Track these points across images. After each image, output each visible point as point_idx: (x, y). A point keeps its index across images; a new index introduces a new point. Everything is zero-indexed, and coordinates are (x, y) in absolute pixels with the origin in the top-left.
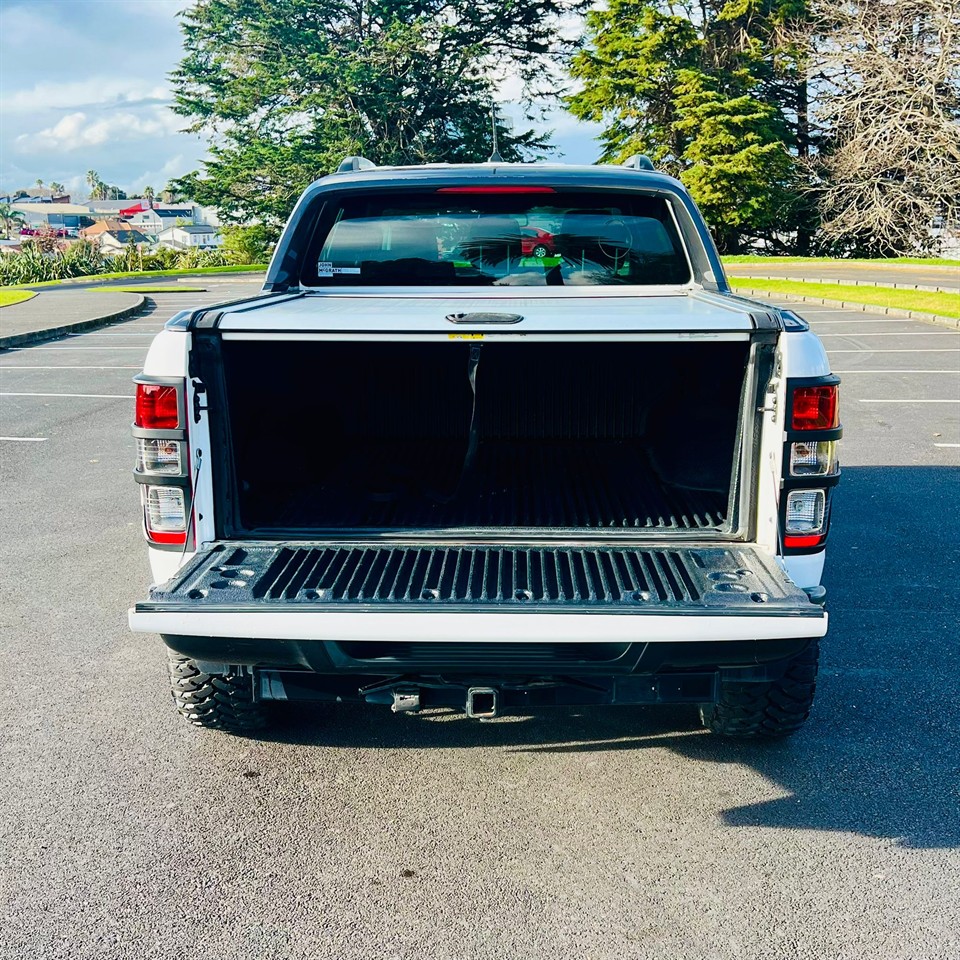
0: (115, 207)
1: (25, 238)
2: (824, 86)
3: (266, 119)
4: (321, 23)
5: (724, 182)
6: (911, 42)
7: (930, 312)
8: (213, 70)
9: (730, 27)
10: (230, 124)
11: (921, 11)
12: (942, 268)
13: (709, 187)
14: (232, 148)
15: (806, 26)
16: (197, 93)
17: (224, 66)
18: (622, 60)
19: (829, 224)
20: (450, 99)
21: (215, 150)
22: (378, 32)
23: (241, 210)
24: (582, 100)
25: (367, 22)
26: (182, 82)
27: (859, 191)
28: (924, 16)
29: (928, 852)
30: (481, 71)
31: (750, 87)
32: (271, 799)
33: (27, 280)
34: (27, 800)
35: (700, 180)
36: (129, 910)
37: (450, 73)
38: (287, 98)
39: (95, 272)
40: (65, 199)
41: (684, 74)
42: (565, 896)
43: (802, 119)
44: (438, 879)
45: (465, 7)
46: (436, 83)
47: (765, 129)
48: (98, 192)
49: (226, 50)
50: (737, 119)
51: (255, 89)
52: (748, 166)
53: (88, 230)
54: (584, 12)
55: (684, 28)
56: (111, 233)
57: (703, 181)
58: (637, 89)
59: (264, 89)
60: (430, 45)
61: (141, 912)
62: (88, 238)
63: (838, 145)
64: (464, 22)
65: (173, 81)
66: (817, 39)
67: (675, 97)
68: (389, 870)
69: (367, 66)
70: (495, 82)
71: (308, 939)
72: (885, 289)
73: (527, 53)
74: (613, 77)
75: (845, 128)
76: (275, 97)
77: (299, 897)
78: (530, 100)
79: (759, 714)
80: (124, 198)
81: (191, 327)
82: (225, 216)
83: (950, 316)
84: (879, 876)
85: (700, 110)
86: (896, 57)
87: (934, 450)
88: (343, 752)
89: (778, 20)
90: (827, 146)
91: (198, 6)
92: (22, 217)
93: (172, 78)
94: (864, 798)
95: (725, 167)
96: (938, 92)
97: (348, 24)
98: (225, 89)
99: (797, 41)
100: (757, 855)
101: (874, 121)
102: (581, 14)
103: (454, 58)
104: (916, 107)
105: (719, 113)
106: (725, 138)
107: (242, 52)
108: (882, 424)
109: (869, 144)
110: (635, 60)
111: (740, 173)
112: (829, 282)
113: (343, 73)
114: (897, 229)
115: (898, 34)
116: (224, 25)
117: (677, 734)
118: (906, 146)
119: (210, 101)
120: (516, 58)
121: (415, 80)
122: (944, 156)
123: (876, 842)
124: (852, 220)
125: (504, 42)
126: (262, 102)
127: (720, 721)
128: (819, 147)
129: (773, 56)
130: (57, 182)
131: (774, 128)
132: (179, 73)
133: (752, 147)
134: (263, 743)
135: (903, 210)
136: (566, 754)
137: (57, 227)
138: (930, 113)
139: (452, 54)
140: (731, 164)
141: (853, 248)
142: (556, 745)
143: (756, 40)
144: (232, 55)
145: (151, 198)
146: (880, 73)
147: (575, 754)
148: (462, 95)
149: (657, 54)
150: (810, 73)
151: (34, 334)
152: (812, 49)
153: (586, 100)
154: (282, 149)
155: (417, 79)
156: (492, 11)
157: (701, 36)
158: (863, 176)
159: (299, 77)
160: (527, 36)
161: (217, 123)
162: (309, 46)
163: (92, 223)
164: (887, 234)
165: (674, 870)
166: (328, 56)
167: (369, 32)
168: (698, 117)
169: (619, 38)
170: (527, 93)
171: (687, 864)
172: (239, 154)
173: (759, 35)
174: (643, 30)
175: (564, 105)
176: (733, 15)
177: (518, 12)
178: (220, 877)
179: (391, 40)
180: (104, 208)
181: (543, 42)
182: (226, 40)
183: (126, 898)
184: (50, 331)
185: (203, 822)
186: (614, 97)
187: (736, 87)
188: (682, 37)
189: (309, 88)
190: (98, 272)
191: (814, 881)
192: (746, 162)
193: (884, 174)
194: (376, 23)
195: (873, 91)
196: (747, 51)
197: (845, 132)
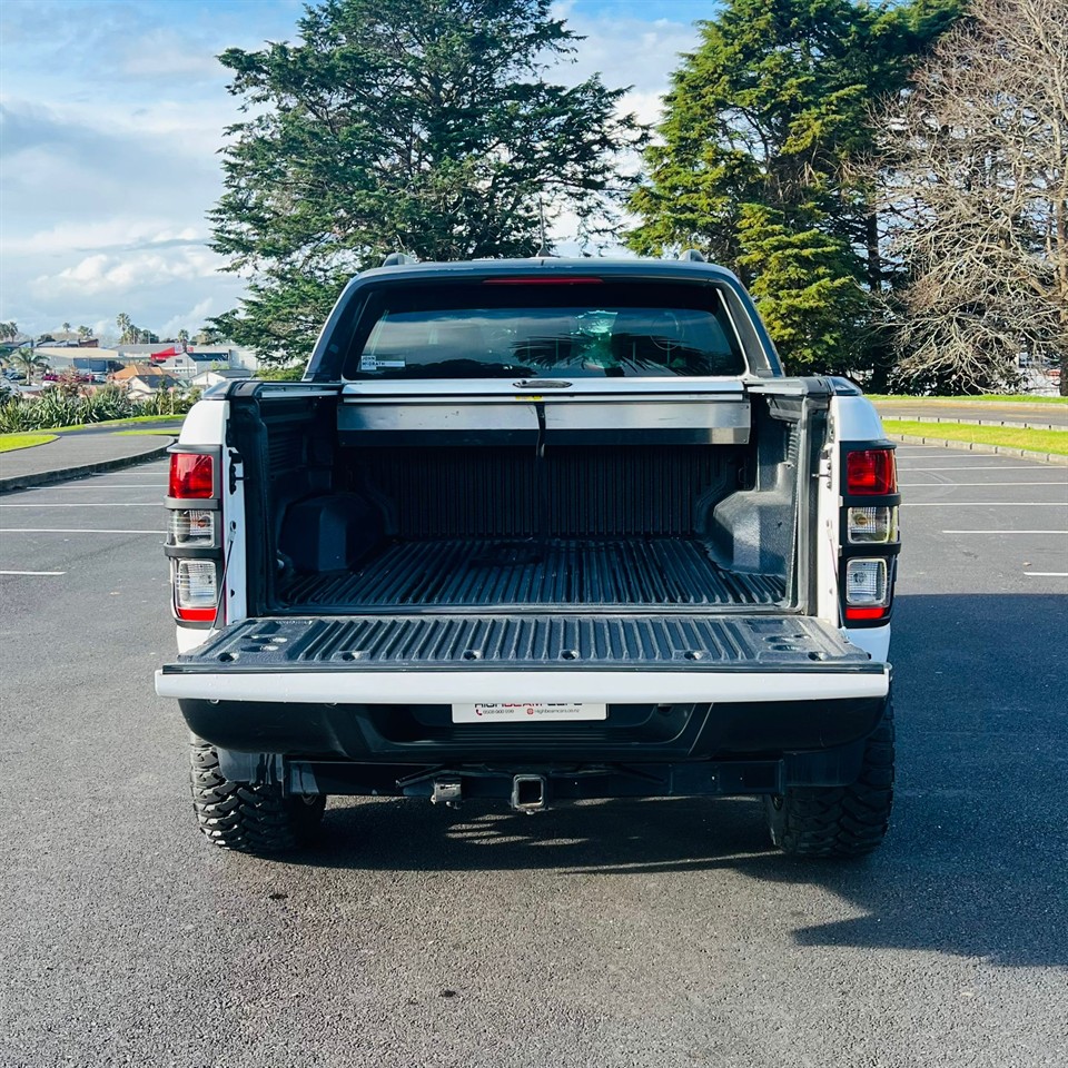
0: (147, 351)
1: (46, 384)
2: (895, 220)
3: (310, 257)
4: (369, 161)
5: (795, 318)
6: (984, 175)
7: (1017, 447)
8: (255, 208)
9: (793, 161)
10: (272, 262)
11: (992, 144)
12: (1030, 405)
13: (779, 323)
14: (273, 286)
15: (873, 159)
16: (238, 231)
17: (266, 204)
18: (681, 195)
19: (906, 360)
20: (502, 236)
21: (255, 288)
22: (428, 169)
23: (281, 350)
24: (640, 236)
25: (417, 159)
26: (222, 220)
27: (937, 326)
28: (996, 149)
29: (1021, 971)
30: (535, 208)
31: (817, 222)
32: (299, 920)
33: (48, 424)
34: (33, 923)
35: (769, 315)
36: (141, 1031)
37: (503, 211)
38: (333, 235)
39: (122, 416)
40: (93, 343)
41: (746, 208)
42: (621, 1016)
43: (873, 253)
44: (481, 999)
45: (518, 144)
46: (488, 221)
47: (836, 263)
48: (128, 336)
49: (269, 187)
50: (807, 252)
51: (299, 226)
52: (819, 300)
53: (117, 374)
54: (642, 148)
55: (746, 163)
56: (141, 377)
57: (773, 316)
58: (700, 223)
59: (308, 226)
60: (482, 182)
61: (154, 1032)
62: (116, 383)
63: (912, 279)
64: (517, 159)
65: (212, 219)
66: (886, 173)
67: (739, 231)
68: (429, 990)
69: (416, 203)
70: (549, 219)
71: (338, 1059)
72: (969, 427)
73: (582, 189)
74: (672, 211)
75: (919, 262)
76: (320, 234)
77: (328, 1017)
78: (586, 237)
79: (834, 825)
80: (157, 342)
81: (229, 397)
82: (264, 356)
83: (1039, 450)
84: (967, 994)
85: (766, 243)
86: (969, 189)
87: (1025, 579)
88: (379, 874)
89: (844, 154)
90: (899, 281)
91: (241, 143)
92: (45, 362)
93: (212, 216)
94: (951, 916)
95: (796, 302)
96: (1016, 225)
97: (397, 161)
98: (267, 226)
99: (864, 174)
100: (833, 974)
101: (948, 254)
102: (639, 151)
103: (506, 196)
104: (992, 240)
105: (787, 247)
106: (793, 272)
107: (285, 189)
108: (968, 554)
109: (945, 278)
110: (696, 195)
111: (811, 307)
112: (908, 419)
113: (392, 210)
114: (979, 366)
115: (970, 167)
116: (268, 163)
117: (747, 855)
118: (984, 280)
119: (252, 238)
120: (570, 194)
121: (466, 218)
122: (1025, 289)
123: (964, 961)
124: (931, 356)
125: (559, 179)
126: (306, 239)
127: (791, 837)
128: (892, 281)
129: (839, 190)
130: (86, 326)
131: (844, 262)
132: (219, 211)
133: (822, 282)
134: (291, 866)
135: (985, 345)
136: (624, 875)
137: (83, 372)
138: (1008, 246)
139: (505, 192)
140: (801, 299)
141: (933, 386)
142: (612, 867)
143: (821, 174)
144: (275, 192)
145: (185, 342)
146: (953, 206)
147: (634, 876)
148: (515, 233)
149: (719, 188)
150: (880, 207)
151: (55, 473)
152: (881, 183)
153: (644, 235)
154: (327, 286)
155: (469, 216)
156: (546, 149)
157: (763, 171)
158: (940, 310)
159: (345, 215)
160: (583, 173)
161: (259, 261)
162: (356, 184)
163: (121, 367)
164: (969, 371)
165: (742, 989)
166: (376, 193)
167: (419, 169)
168: (764, 251)
169: (678, 173)
170: (583, 230)
171: (756, 983)
172: (280, 293)
173: (824, 168)
174: (703, 166)
175: (621, 241)
176: (797, 148)
177: (573, 150)
178: (242, 998)
179: (441, 177)
180: (134, 353)
181: (599, 178)
182: (269, 177)
183: (138, 1018)
184: (72, 470)
185: (224, 943)
186: (675, 232)
187: (802, 222)
188: (744, 171)
189: (356, 226)
190: (125, 416)
191: (896, 998)
192: (816, 296)
193: (963, 309)
194: (426, 160)
195: (946, 224)
196: (812, 185)
197: (918, 266)
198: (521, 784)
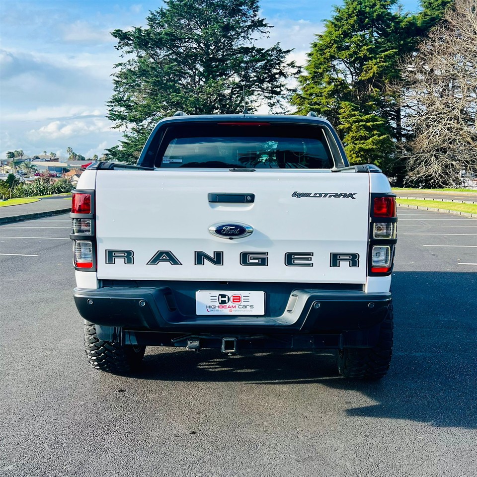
0: (80, 164)
1: (36, 177)
2: (408, 111)
3: (151, 123)
4: (177, 80)
5: (362, 153)
6: (449, 91)
7: (458, 211)
8: (127, 101)
9: (364, 84)
10: (134, 125)
11: (452, 77)
12: (465, 193)
13: (355, 155)
14: (134, 135)
15: (400, 83)
16: (119, 111)
17: (132, 99)
18: (314, 97)
19: (411, 173)
21: (126, 136)
22: (203, 85)
25: (198, 80)
26: (112, 106)
27: (425, 158)
28: (454, 79)
29: (445, 429)
30: (250, 102)
31: (374, 111)
32: (130, 401)
33: (36, 194)
34: (14, 400)
35: (351, 152)
36: (58, 445)
37: (235, 104)
38: (161, 114)
39: (68, 191)
40: (56, 160)
41: (343, 104)
42: (268, 443)
43: (398, 125)
44: (207, 435)
45: (243, 74)
46: (229, 108)
47: (382, 129)
48: (72, 157)
49: (133, 91)
50: (369, 124)
51: (146, 109)
52: (373, 145)
53: (66, 174)
54: (298, 76)
55: (343, 84)
56: (77, 175)
57: (352, 152)
58: (322, 110)
59: (150, 109)
60: (226, 90)
61: (64, 446)
62: (66, 177)
63: (415, 137)
64: (242, 81)
65: (108, 106)
66: (405, 89)
67: (340, 114)
68: (185, 431)
69: (197, 99)
70: (256, 108)
71: (143, 459)
72: (438, 202)
73: (271, 95)
74: (311, 105)
75: (419, 129)
76: (155, 113)
77: (140, 441)
79: (365, 365)
80: (84, 160)
83: (468, 212)
84: (421, 438)
85: (351, 120)
86: (442, 97)
87: (458, 266)
88: (166, 382)
89: (387, 80)
90: (409, 137)
91: (121, 71)
92: (36, 168)
93: (108, 104)
94: (416, 405)
95: (363, 146)
96: (462, 113)
97: (189, 81)
98: (132, 109)
99: (395, 90)
100: (362, 428)
101: (431, 126)
102: (296, 78)
103: (237, 97)
104: (451, 120)
105: (360, 121)
106: (363, 133)
107: (140, 92)
108: (434, 255)
109: (429, 137)
110: (321, 98)
111: (369, 148)
112: (412, 198)
113: (187, 102)
114: (443, 175)
115: (442, 87)
116: (133, 81)
117: (327, 378)
118: (447, 137)
119: (125, 114)
120: (265, 97)
121: (219, 106)
122: (465, 142)
123: (420, 424)
124: (423, 171)
125: (261, 90)
126: (149, 115)
127: (347, 370)
128: (406, 138)
129: (384, 97)
131: (385, 129)
132: (111, 102)
133: (375, 137)
134: (128, 378)
135: (446, 166)
136: (273, 385)
137: (52, 172)
138: (458, 123)
139: (237, 95)
140: (365, 145)
141: (423, 184)
143: (377, 89)
144: (135, 94)
145: (96, 160)
146: (434, 104)
147: (278, 386)
149: (331, 94)
150: (402, 105)
151: (37, 214)
152: (403, 94)
156: (255, 76)
157: (351, 87)
158: (427, 151)
159: (166, 104)
160: (271, 87)
161: (128, 124)
162: (171, 90)
163: (68, 171)
164: (439, 178)
165: (322, 433)
166: (180, 94)
167: (199, 85)
168: (350, 123)
169: (313, 88)
171: (328, 431)
172: (137, 138)
173: (378, 87)
174: (324, 85)
176: (365, 78)
177: (267, 77)
178: (103, 433)
179: (208, 88)
180: (74, 164)
181: (278, 90)
182: (133, 87)
183: (57, 440)
184: (44, 213)
185: (97, 410)
187: (367, 110)
188: (342, 88)
189: (171, 109)
190: (70, 191)
191: (389, 439)
192: (372, 144)
193: (437, 150)
194: (202, 81)
195: (431, 112)
196: (372, 94)
197: (418, 130)
198: (226, 342)
